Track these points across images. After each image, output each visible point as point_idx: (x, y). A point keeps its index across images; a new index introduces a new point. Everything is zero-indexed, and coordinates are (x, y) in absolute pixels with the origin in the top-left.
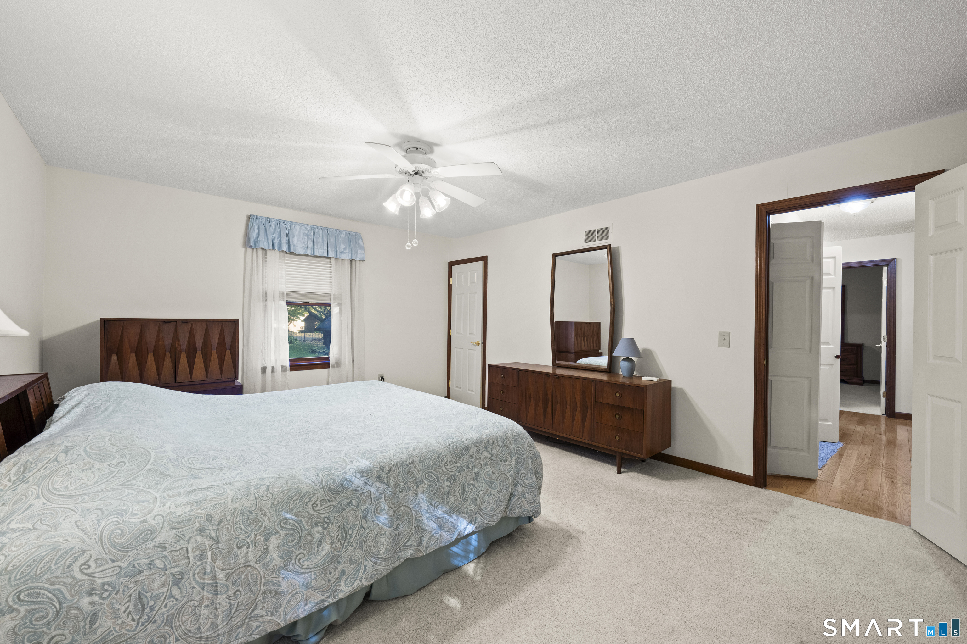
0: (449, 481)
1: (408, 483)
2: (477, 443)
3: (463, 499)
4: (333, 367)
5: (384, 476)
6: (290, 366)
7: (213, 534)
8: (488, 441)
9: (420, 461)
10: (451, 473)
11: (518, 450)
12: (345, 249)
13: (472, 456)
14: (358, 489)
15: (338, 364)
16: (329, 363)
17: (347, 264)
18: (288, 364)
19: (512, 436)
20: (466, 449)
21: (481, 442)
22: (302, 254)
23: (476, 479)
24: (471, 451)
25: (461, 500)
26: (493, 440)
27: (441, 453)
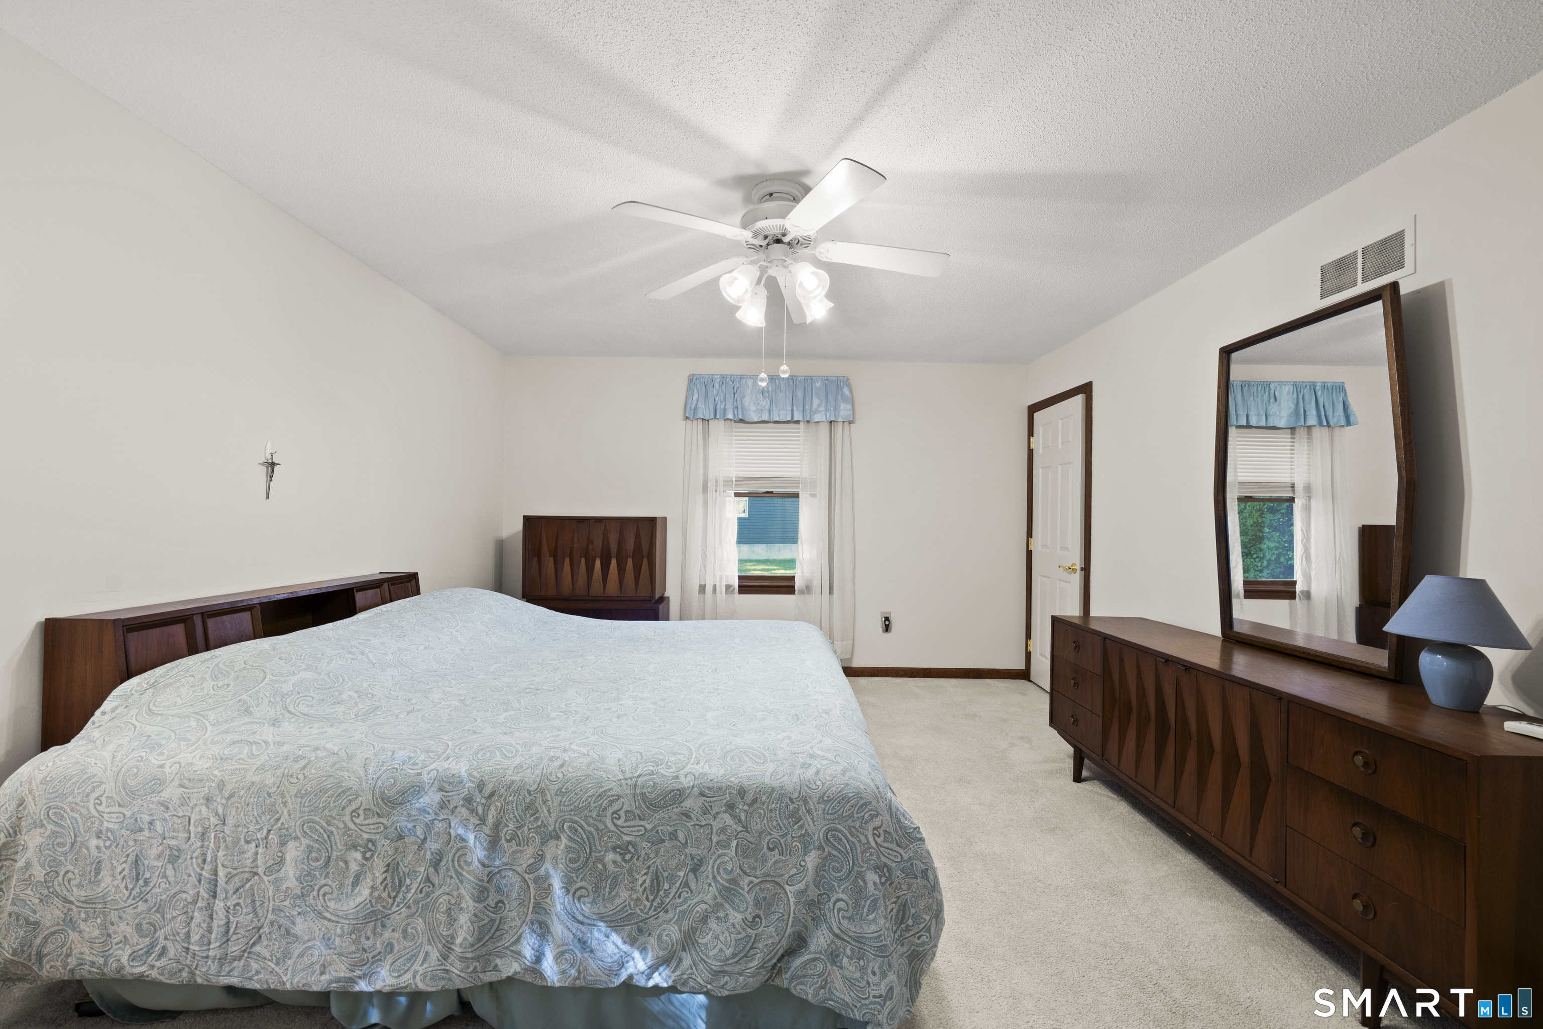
0: (620, 854)
1: (526, 828)
2: (709, 789)
3: (655, 904)
4: (802, 592)
5: (478, 800)
6: (740, 586)
7: (220, 811)
8: (742, 792)
9: (559, 793)
10: (627, 838)
11: (834, 836)
12: (819, 406)
13: (688, 816)
14: (428, 809)
15: (808, 589)
16: (794, 587)
17: (824, 429)
18: (736, 583)
19: (822, 797)
20: (679, 795)
21: (720, 788)
22: (756, 420)
23: (694, 870)
24: (687, 804)
25: (648, 904)
26: (755, 793)
27: (611, 789)
